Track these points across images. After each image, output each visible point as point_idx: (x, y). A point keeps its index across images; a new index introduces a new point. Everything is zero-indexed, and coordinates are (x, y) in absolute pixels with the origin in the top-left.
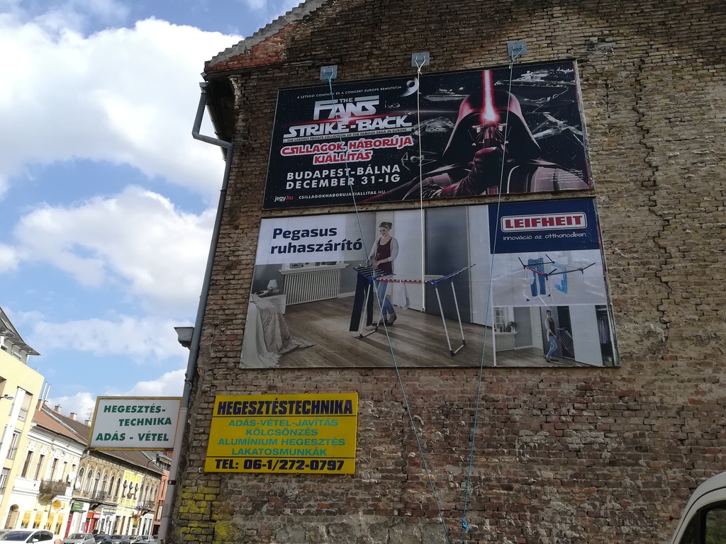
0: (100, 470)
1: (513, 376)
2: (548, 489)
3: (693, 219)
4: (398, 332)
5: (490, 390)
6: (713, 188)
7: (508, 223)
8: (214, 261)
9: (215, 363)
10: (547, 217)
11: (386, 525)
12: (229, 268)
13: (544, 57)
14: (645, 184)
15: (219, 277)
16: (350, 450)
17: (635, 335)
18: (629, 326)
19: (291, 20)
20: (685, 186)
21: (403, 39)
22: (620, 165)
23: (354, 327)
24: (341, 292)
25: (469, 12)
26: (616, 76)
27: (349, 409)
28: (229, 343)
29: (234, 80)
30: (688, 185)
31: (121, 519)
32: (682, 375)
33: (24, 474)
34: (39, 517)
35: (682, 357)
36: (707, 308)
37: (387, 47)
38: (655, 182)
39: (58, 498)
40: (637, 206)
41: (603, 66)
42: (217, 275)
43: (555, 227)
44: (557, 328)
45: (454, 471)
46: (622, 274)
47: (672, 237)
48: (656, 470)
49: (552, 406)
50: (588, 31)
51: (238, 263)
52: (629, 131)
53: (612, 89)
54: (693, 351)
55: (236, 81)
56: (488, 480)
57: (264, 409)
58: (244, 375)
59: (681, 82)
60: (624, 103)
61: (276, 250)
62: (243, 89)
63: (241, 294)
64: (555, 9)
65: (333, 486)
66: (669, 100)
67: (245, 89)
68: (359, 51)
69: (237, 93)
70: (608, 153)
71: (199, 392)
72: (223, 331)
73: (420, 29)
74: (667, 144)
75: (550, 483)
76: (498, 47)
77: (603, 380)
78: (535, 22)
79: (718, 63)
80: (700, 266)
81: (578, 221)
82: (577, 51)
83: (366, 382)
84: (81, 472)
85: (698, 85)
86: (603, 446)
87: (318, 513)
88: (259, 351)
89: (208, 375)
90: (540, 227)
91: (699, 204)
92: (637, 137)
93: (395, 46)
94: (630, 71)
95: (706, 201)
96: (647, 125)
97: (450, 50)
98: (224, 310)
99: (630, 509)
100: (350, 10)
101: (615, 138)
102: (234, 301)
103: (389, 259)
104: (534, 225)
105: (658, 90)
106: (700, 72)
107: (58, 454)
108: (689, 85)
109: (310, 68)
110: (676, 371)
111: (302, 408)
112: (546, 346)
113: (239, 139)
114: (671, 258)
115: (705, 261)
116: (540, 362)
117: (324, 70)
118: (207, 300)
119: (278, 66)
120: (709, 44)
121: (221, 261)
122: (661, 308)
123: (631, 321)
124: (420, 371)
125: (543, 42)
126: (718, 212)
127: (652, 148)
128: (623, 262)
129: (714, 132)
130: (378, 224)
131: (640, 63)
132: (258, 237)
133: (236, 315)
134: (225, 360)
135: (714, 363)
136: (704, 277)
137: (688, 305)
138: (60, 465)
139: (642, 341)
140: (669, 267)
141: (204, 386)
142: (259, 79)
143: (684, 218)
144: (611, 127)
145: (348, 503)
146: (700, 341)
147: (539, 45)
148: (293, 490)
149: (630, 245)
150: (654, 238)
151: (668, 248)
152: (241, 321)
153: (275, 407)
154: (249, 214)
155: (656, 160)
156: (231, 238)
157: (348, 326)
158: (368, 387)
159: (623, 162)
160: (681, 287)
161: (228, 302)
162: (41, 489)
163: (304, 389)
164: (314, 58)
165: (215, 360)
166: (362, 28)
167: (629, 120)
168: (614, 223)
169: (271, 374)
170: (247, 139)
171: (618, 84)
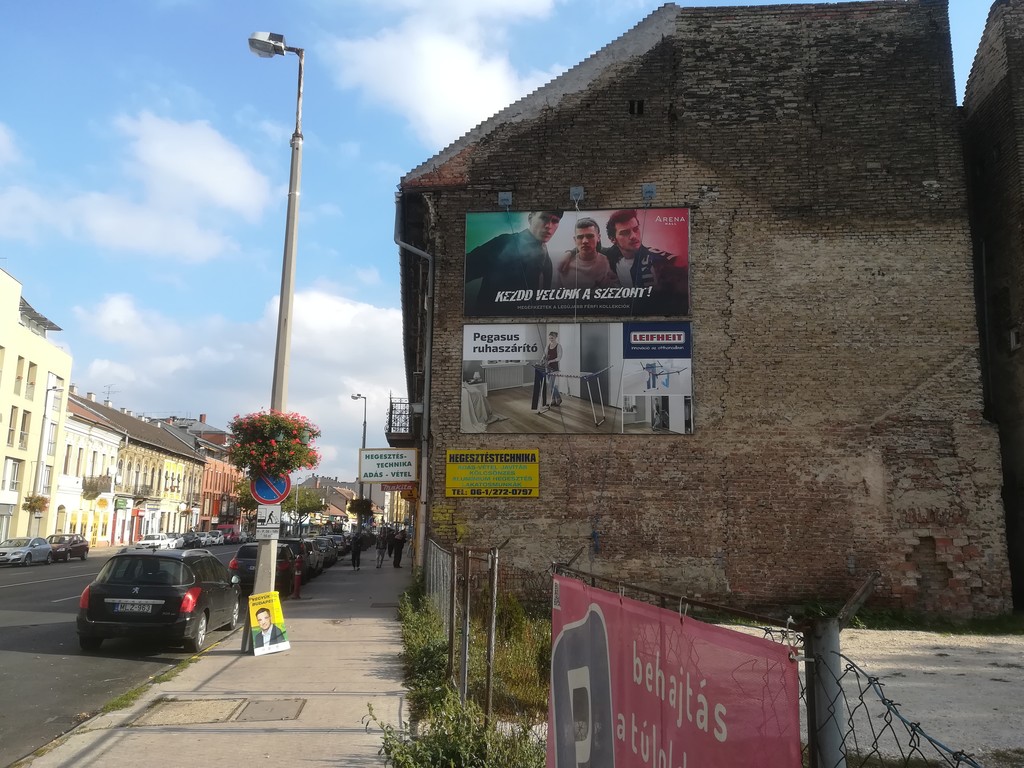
0: (139, 461)
1: (632, 439)
2: (648, 502)
3: (750, 339)
4: (563, 411)
5: (619, 447)
6: (765, 319)
7: (635, 336)
8: (432, 356)
9: (443, 429)
10: (660, 334)
11: (557, 524)
12: (445, 361)
13: (668, 200)
14: (724, 312)
15: (437, 368)
16: (535, 483)
17: (706, 415)
18: (702, 409)
19: (471, 141)
20: (748, 316)
21: (563, 172)
22: (711, 297)
23: (535, 406)
24: (525, 382)
25: (615, 150)
26: (716, 223)
27: (533, 459)
28: (451, 415)
29: (428, 198)
30: (750, 314)
31: (166, 515)
32: (729, 439)
33: (65, 472)
34: (85, 517)
35: (730, 428)
36: (749, 399)
37: (551, 179)
38: (730, 311)
39: (103, 495)
40: (717, 328)
41: (708, 214)
42: (435, 366)
43: (665, 341)
44: (661, 410)
45: (597, 494)
46: (703, 375)
47: (735, 351)
48: (707, 492)
49: (654, 457)
50: (702, 180)
51: (450, 358)
52: (719, 271)
53: (712, 234)
54: (736, 425)
55: (430, 199)
56: (616, 498)
57: (480, 459)
59: (760, 233)
60: (719, 246)
61: (477, 350)
62: (436, 207)
63: (456, 381)
64: (680, 155)
65: (526, 504)
66: (748, 247)
67: (438, 208)
68: (529, 180)
69: (432, 210)
70: (704, 286)
71: (434, 448)
72: (445, 407)
73: (576, 163)
74: (742, 283)
75: (650, 499)
76: (636, 188)
77: (684, 441)
78: (663, 167)
79: (785, 219)
80: (749, 372)
81: (679, 339)
82: (692, 197)
83: (543, 442)
84: (120, 465)
85: (769, 236)
86: (680, 479)
87: (518, 518)
88: (473, 422)
89: (439, 437)
90: (655, 341)
91: (755, 329)
92: (724, 275)
93: (558, 178)
94: (726, 219)
95: (759, 327)
96: (731, 267)
97: (599, 187)
98: (444, 392)
99: (691, 512)
100: (519, 137)
101: (710, 275)
102: (450, 386)
103: (557, 360)
104: (652, 339)
105: (742, 238)
106: (772, 226)
107: (96, 447)
108: (763, 236)
109: (489, 192)
110: (725, 436)
111: (503, 458)
112: (653, 420)
113: (438, 254)
114: (733, 365)
115: (752, 368)
116: (649, 431)
117: (501, 195)
118: (430, 384)
119: (462, 188)
120: (782, 202)
121: (437, 356)
122: (723, 398)
123: (704, 406)
124: (577, 435)
125: (668, 186)
126: (765, 336)
127: (732, 285)
128: (705, 367)
129: (773, 276)
130: (548, 333)
131: (734, 214)
132: (462, 339)
133: (453, 396)
134: (449, 427)
135: (747, 432)
136: (750, 379)
137: (738, 397)
138: (99, 458)
139: (709, 418)
140: (731, 371)
141: (437, 444)
142: (449, 199)
143: (744, 338)
144: (708, 266)
145: (536, 512)
146: (741, 419)
147: (666, 189)
148: (502, 505)
149: (709, 356)
150: (725, 351)
151: (732, 359)
153: (486, 458)
154: (454, 319)
155: (733, 295)
156: (442, 338)
157: (531, 406)
158: (545, 445)
159: (713, 295)
160: (736, 385)
161: (446, 386)
162: (85, 486)
163: (504, 446)
164: (493, 183)
165: (443, 427)
166: (530, 156)
167: (720, 261)
168: (702, 340)
169: (481, 437)
170: (445, 254)
171: (717, 231)
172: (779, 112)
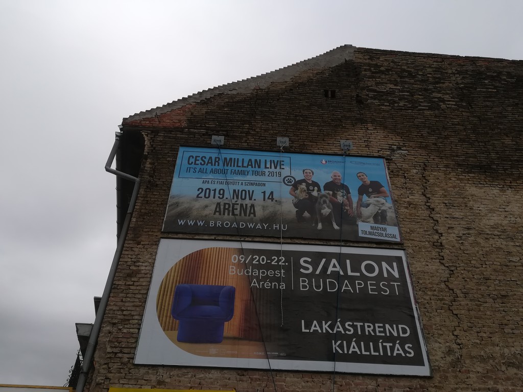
1: (357, 381)
3: (468, 271)
6: (478, 253)
8: (117, 268)
9: (110, 358)
12: (129, 276)
13: (364, 153)
14: (435, 244)
15: (120, 283)
17: (441, 353)
18: (435, 345)
19: (192, 101)
20: (460, 249)
21: (271, 127)
22: (418, 230)
25: (315, 117)
26: (410, 171)
28: (125, 340)
29: (146, 135)
30: (462, 248)
32: (475, 385)
35: (472, 371)
36: (485, 335)
37: (260, 130)
38: (441, 243)
40: (432, 259)
41: (402, 165)
42: (119, 280)
46: (427, 306)
47: (456, 282)
50: (390, 142)
51: (138, 272)
52: (421, 208)
53: (408, 180)
54: (479, 368)
58: (137, 370)
59: (450, 181)
60: (417, 189)
62: (152, 141)
63: (139, 298)
64: (368, 125)
66: (444, 191)
67: (153, 142)
68: (240, 130)
69: (147, 143)
70: (410, 220)
71: (93, 383)
72: (120, 329)
73: (282, 122)
74: (446, 219)
76: (334, 142)
77: (422, 387)
78: (357, 130)
79: (470, 173)
80: (477, 305)
82: (385, 152)
83: (242, 381)
85: (460, 184)
89: (103, 368)
91: (470, 261)
92: (427, 213)
93: (266, 130)
94: (418, 170)
95: (474, 260)
96: (432, 206)
97: (302, 139)
98: (123, 311)
100: (233, 102)
101: (413, 211)
102: (131, 304)
105: (436, 184)
106: (460, 177)
108: (455, 184)
109: (204, 135)
110: (470, 381)
113: (146, 177)
114: (458, 297)
115: (479, 301)
117: (214, 137)
118: (108, 301)
119: (181, 130)
120: (463, 161)
121: (124, 269)
122: (455, 333)
123: (436, 341)
124: (286, 373)
125: (362, 144)
126: (483, 269)
127: (437, 221)
128: (427, 298)
129: (474, 215)
131: (424, 166)
132: (156, 253)
133: (133, 316)
134: (120, 355)
135: (494, 377)
136: (480, 313)
137: (472, 332)
139: (445, 357)
140: (456, 303)
141: (99, 378)
142: (165, 137)
143: (462, 270)
144: (410, 204)
146: (483, 360)
147: (361, 145)
149: (430, 286)
150: (445, 282)
151: (455, 290)
152: (137, 321)
154: (150, 233)
155: (440, 229)
156: (134, 251)
158: (244, 386)
159: (420, 228)
160: (467, 319)
161: (127, 304)
163: (189, 385)
164: (208, 129)
165: (111, 355)
166: (242, 115)
167: (420, 201)
168: (418, 269)
169: (161, 370)
170: (153, 177)
171: (412, 177)
172: (443, 106)
